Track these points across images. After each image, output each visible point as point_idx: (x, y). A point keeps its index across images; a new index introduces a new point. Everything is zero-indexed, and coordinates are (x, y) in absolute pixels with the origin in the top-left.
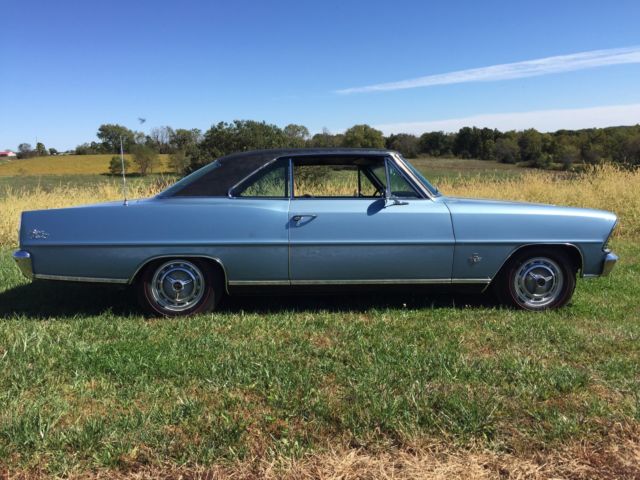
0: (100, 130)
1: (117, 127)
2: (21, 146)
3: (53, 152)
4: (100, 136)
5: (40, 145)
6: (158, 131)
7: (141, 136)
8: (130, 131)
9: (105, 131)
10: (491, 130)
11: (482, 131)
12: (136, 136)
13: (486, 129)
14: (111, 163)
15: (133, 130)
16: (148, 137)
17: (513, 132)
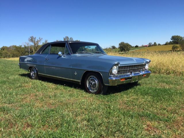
1: (177, 36)
3: (159, 44)
4: (171, 39)
5: (155, 43)
9: (173, 38)
14: (172, 47)
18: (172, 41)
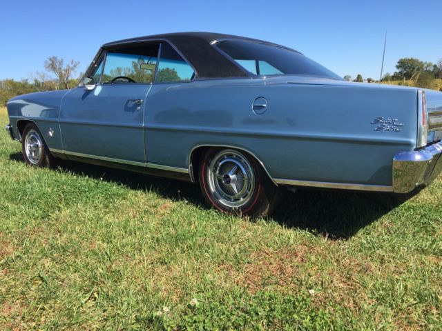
0: (399, 63)
3: (369, 80)
4: (398, 67)
7: (429, 65)
8: (422, 62)
9: (402, 64)
12: (425, 65)
15: (424, 61)
16: (435, 66)
18: (398, 71)
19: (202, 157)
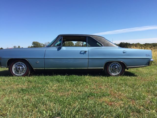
2: (14, 46)
6: (46, 43)
7: (42, 44)
10: (128, 43)
11: (126, 43)
12: (41, 44)
13: (127, 43)
15: (40, 43)
16: (44, 45)
17: (134, 44)
19: (107, 64)
